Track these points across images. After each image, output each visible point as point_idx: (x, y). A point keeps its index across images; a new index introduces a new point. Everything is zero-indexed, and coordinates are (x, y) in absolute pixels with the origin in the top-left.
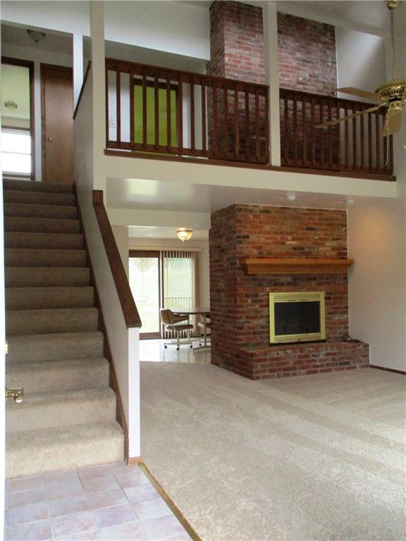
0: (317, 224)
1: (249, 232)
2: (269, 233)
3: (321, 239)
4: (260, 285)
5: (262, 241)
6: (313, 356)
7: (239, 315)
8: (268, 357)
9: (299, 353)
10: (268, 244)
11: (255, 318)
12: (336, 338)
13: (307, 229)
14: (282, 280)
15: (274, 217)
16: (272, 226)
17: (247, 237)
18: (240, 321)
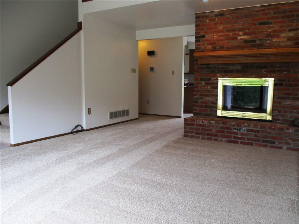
0: (272, 18)
1: (204, 32)
2: (222, 31)
3: (275, 31)
4: (213, 72)
5: (215, 39)
6: (234, 129)
7: (195, 93)
8: (195, 123)
9: (222, 125)
10: (221, 40)
11: (208, 96)
12: (286, 121)
13: (260, 24)
14: (231, 68)
15: (228, 18)
16: (225, 26)
17: (204, 37)
18: (196, 97)
